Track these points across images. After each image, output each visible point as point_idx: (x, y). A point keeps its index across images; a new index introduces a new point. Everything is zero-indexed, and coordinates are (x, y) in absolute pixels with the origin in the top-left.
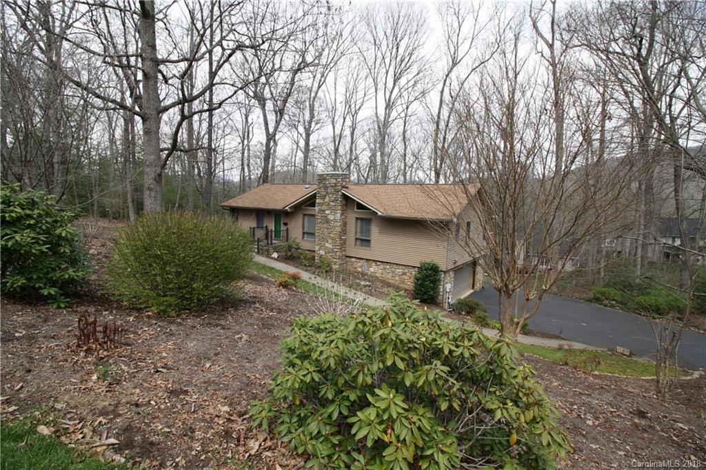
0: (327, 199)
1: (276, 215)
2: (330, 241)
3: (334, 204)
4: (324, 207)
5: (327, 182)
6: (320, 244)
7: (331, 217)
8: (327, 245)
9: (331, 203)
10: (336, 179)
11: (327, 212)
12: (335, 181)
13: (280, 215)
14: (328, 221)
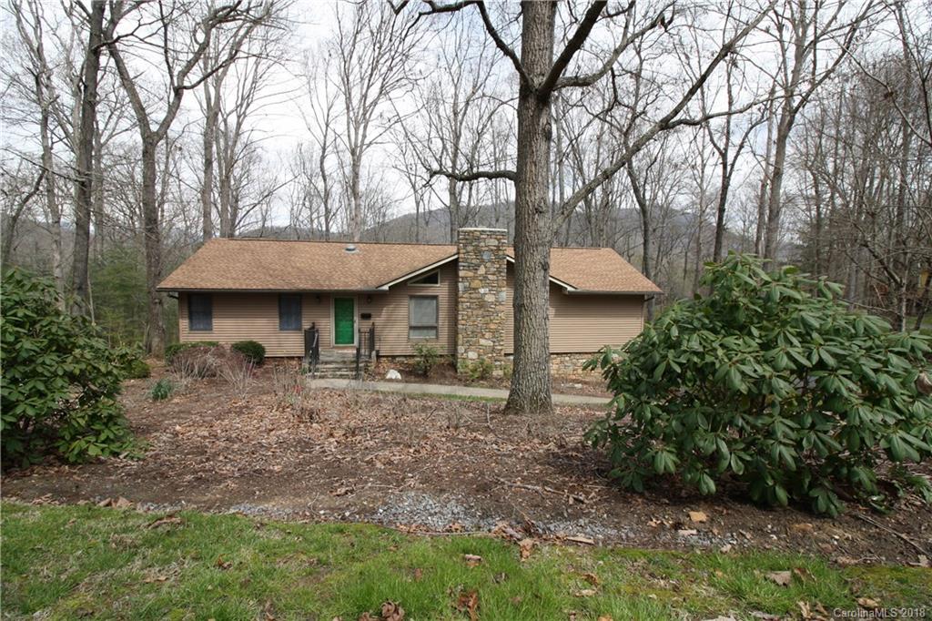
0: (482, 271)
1: (336, 300)
2: (487, 335)
3: (495, 277)
4: (476, 283)
5: (482, 244)
6: (468, 341)
7: (490, 298)
8: (482, 342)
9: (490, 277)
10: (499, 240)
11: (482, 291)
12: (496, 243)
13: (352, 300)
14: (482, 304)
